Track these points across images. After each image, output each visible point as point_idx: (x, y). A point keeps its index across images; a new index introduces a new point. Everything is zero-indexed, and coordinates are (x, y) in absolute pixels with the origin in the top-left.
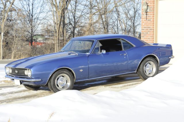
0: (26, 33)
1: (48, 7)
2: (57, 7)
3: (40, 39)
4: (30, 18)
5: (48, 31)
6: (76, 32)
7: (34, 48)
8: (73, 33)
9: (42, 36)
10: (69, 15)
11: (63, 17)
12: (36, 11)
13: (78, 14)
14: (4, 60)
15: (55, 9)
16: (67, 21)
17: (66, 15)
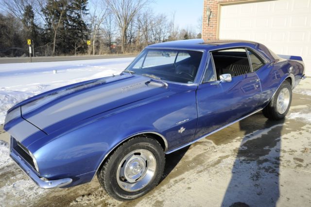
0: (107, 41)
1: (117, 28)
2: (122, 28)
3: (114, 44)
4: (109, 34)
5: (118, 40)
6: (132, 40)
7: (111, 49)
8: (130, 41)
9: (116, 42)
10: (128, 32)
11: (125, 32)
12: (112, 30)
13: (133, 31)
14: (96, 56)
15: (121, 29)
16: (127, 35)
17: (127, 32)
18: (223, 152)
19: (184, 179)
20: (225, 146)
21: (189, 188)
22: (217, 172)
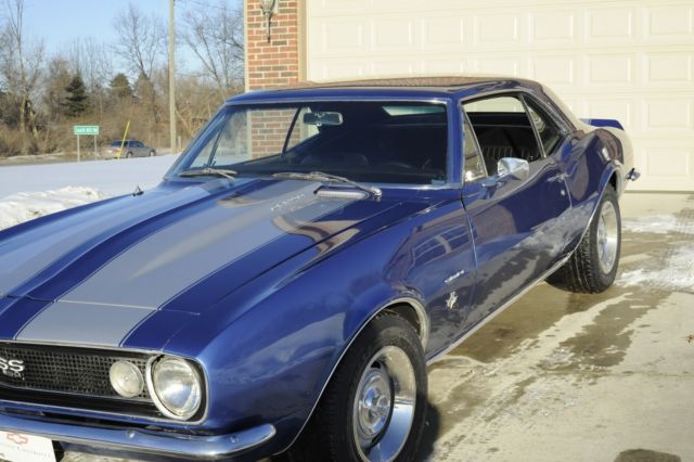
18: (515, 374)
19: (463, 436)
20: (507, 360)
21: (494, 450)
22: (534, 412)
